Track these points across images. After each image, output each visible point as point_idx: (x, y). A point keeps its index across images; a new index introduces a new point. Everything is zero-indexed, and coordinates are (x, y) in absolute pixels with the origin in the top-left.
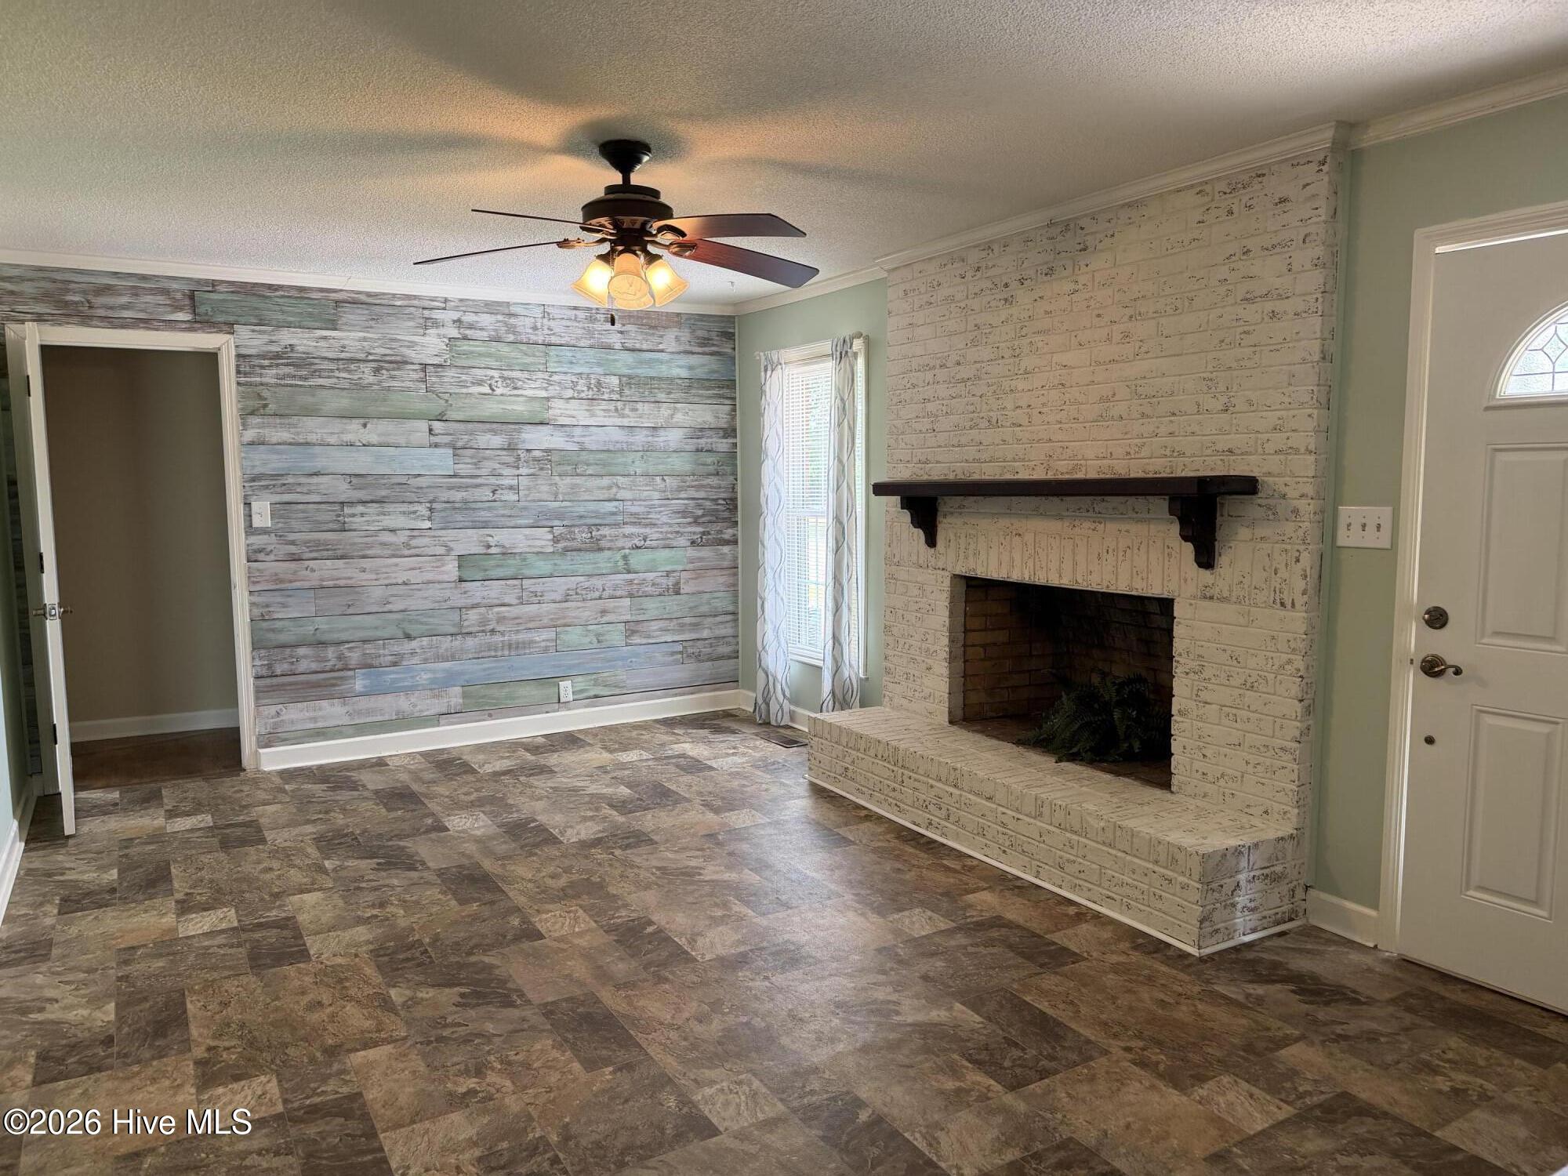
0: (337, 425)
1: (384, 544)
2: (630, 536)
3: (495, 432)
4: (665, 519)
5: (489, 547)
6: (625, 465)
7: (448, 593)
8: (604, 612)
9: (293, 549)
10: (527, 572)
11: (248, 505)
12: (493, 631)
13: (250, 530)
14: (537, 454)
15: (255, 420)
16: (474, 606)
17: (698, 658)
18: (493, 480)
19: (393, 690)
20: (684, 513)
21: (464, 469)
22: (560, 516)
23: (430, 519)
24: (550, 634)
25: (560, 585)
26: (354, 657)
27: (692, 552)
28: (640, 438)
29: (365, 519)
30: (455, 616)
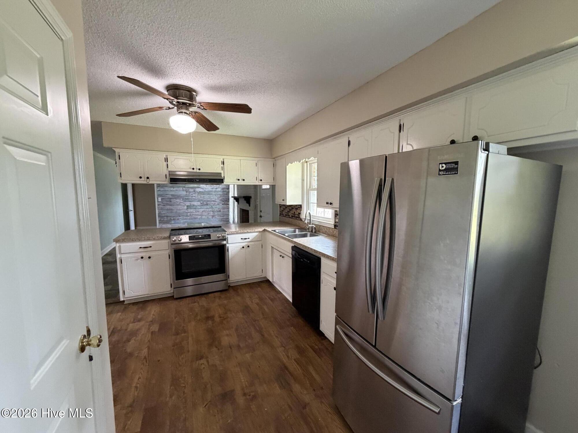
0: (170, 188)
1: (176, 204)
2: (213, 203)
3: (192, 189)
4: (218, 201)
5: (191, 204)
6: (212, 193)
7: (185, 211)
8: (208, 214)
9: (164, 204)
10: (197, 208)
11: (158, 199)
12: (192, 216)
13: (158, 202)
14: (198, 192)
15: (159, 188)
16: (189, 212)
17: (224, 221)
18: (192, 195)
19: (178, 223)
20: (221, 200)
21: (187, 194)
22: (202, 200)
23: (183, 200)
24: (200, 217)
25: (202, 210)
26: (172, 219)
27: (223, 206)
28: (214, 190)
29: (173, 201)
30: (186, 214)
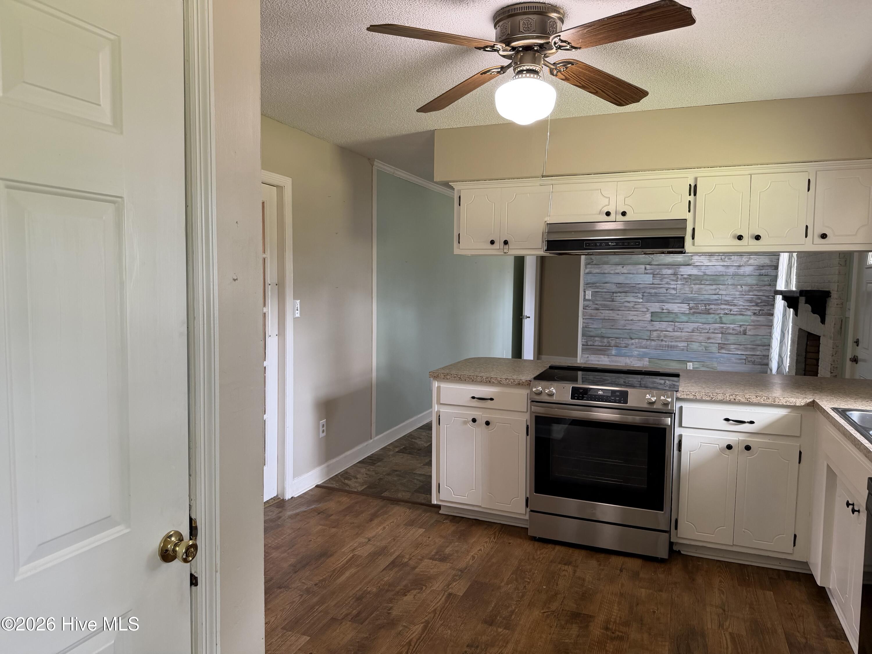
0: (614, 267)
1: (625, 306)
2: (724, 309)
3: (669, 269)
4: (741, 303)
5: (663, 309)
6: (724, 281)
7: (646, 325)
8: (709, 338)
9: (597, 306)
10: (678, 320)
11: (585, 292)
12: (662, 340)
13: (585, 300)
14: (685, 276)
15: (590, 266)
16: (656, 330)
17: (754, 363)
18: (667, 286)
19: (624, 355)
20: (751, 301)
21: (656, 282)
22: (693, 299)
23: (642, 299)
24: (685, 344)
25: (691, 326)
26: (613, 343)
27: (754, 318)
28: (731, 270)
29: (620, 298)
30: (648, 333)
